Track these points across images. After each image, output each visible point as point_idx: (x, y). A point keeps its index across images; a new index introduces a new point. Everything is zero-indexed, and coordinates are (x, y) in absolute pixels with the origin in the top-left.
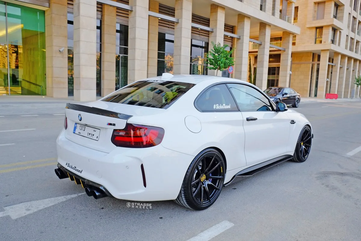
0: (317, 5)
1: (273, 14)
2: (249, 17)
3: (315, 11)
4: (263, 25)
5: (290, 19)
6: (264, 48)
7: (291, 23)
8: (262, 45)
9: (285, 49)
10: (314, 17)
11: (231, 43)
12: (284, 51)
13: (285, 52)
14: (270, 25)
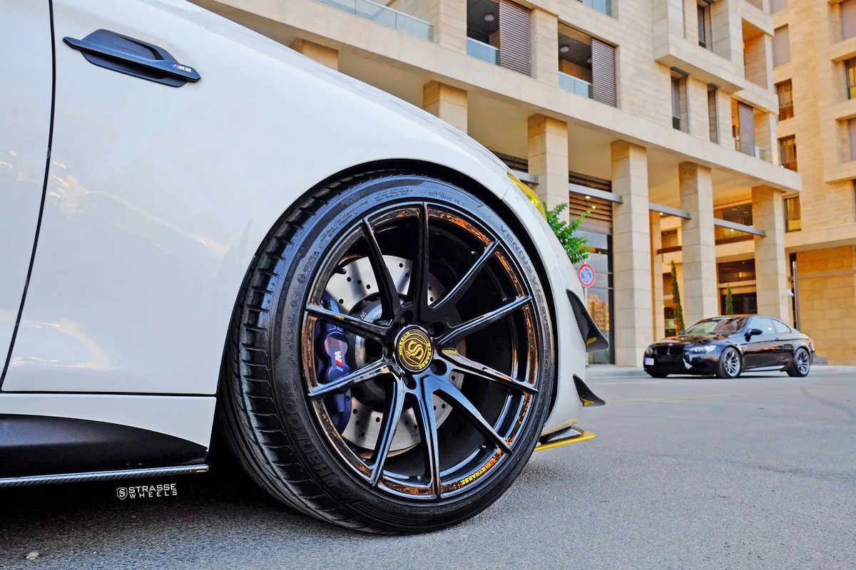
0: (845, 126)
1: (715, 139)
2: (641, 147)
3: (843, 141)
4: (689, 168)
5: (767, 153)
6: (698, 227)
7: (771, 162)
8: (691, 221)
9: (764, 231)
10: (843, 155)
11: (607, 224)
12: (763, 236)
13: (766, 239)
14: (707, 168)
